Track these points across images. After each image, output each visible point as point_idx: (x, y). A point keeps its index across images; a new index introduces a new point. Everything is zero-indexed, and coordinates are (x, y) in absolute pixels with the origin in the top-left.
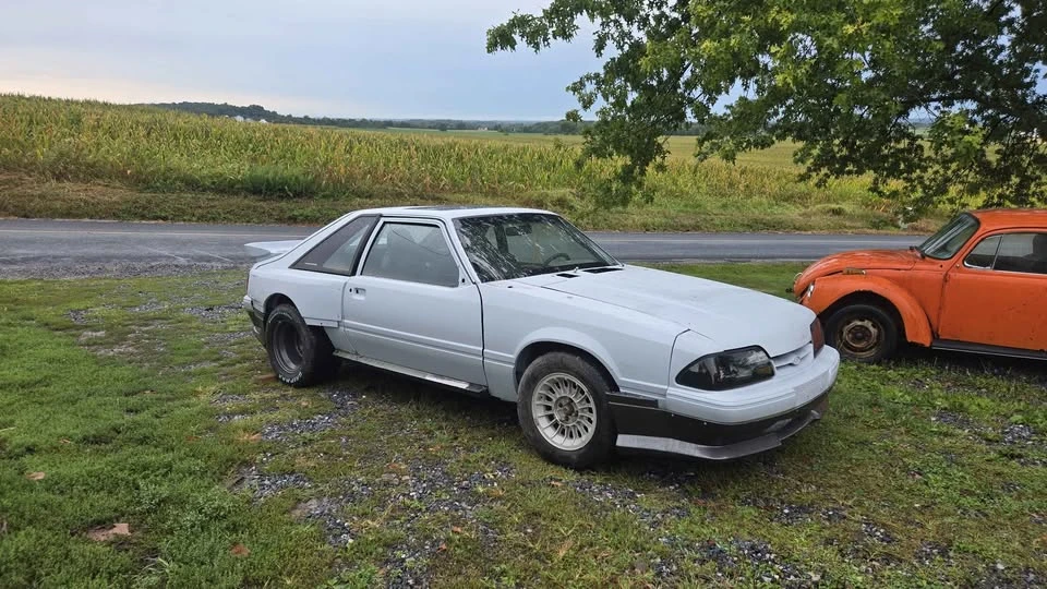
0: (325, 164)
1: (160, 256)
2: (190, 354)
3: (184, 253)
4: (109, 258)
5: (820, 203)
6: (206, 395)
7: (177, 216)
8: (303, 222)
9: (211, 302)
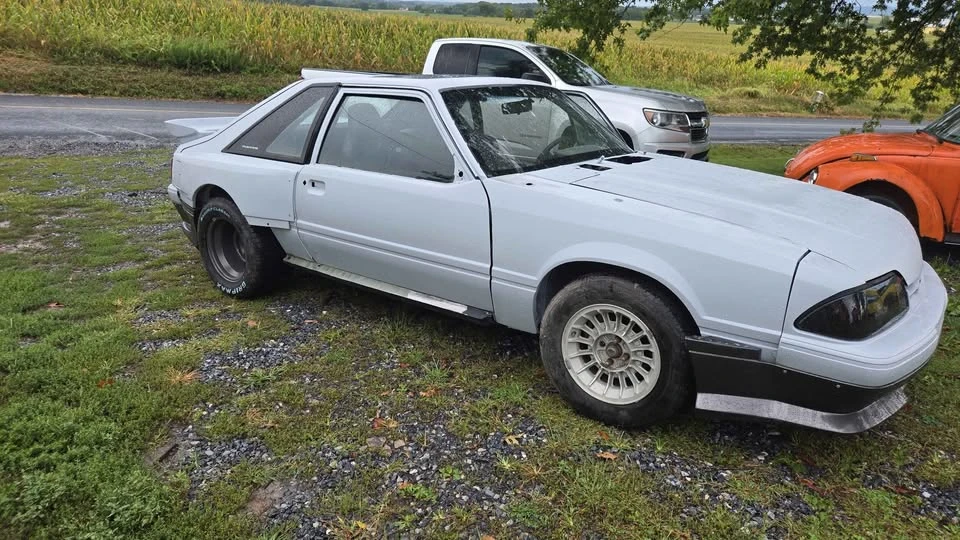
0: (251, 37)
1: (79, 133)
2: (109, 253)
3: (104, 130)
4: (21, 135)
5: (737, 86)
6: (126, 312)
7: (97, 90)
8: (231, 98)
9: (135, 186)
